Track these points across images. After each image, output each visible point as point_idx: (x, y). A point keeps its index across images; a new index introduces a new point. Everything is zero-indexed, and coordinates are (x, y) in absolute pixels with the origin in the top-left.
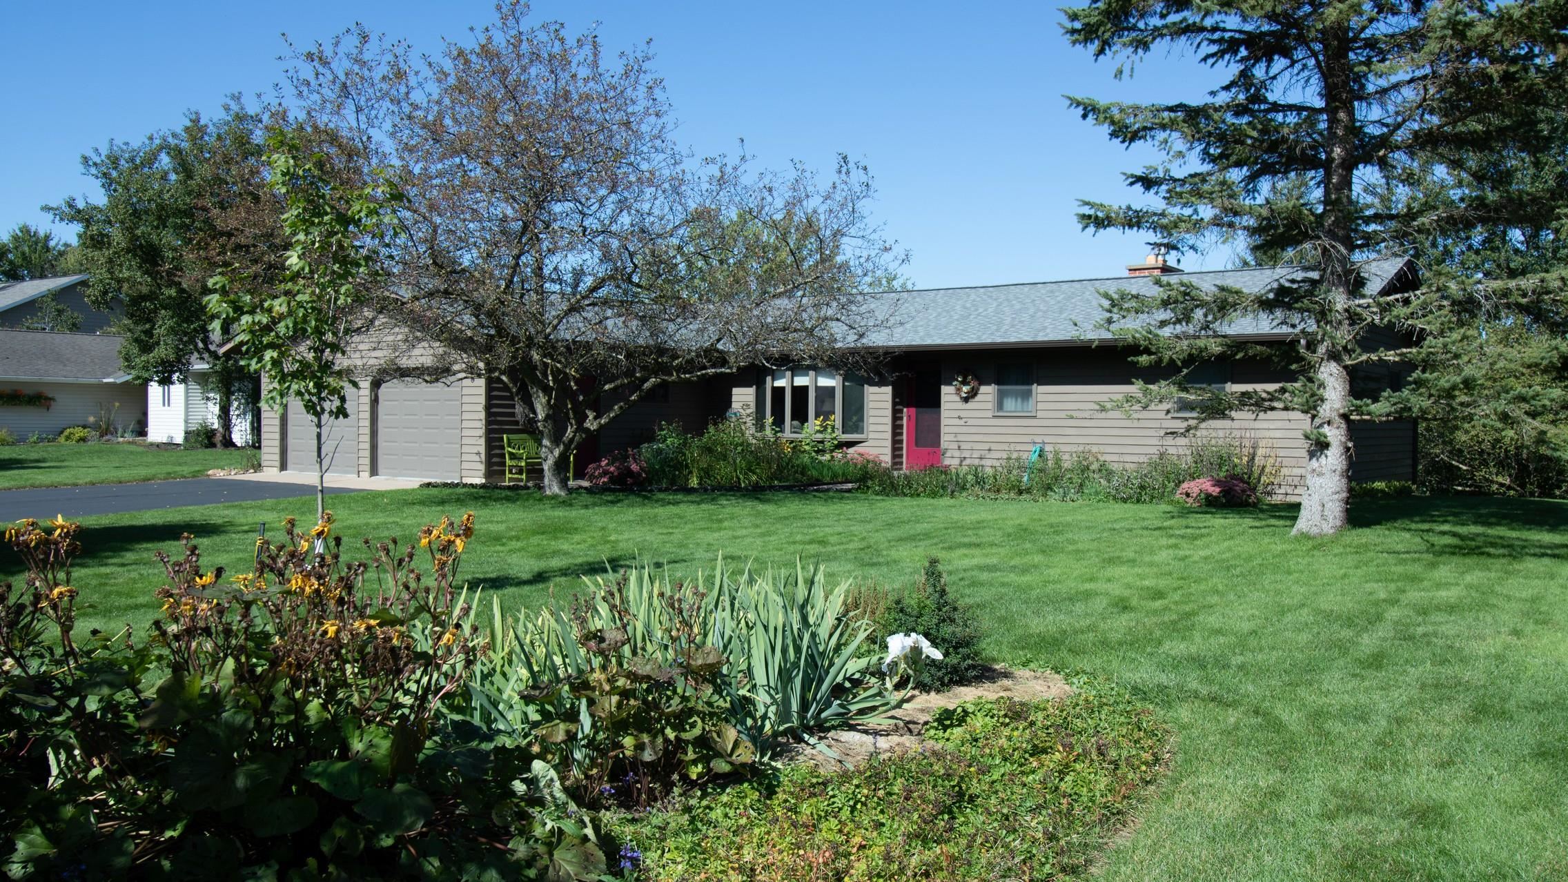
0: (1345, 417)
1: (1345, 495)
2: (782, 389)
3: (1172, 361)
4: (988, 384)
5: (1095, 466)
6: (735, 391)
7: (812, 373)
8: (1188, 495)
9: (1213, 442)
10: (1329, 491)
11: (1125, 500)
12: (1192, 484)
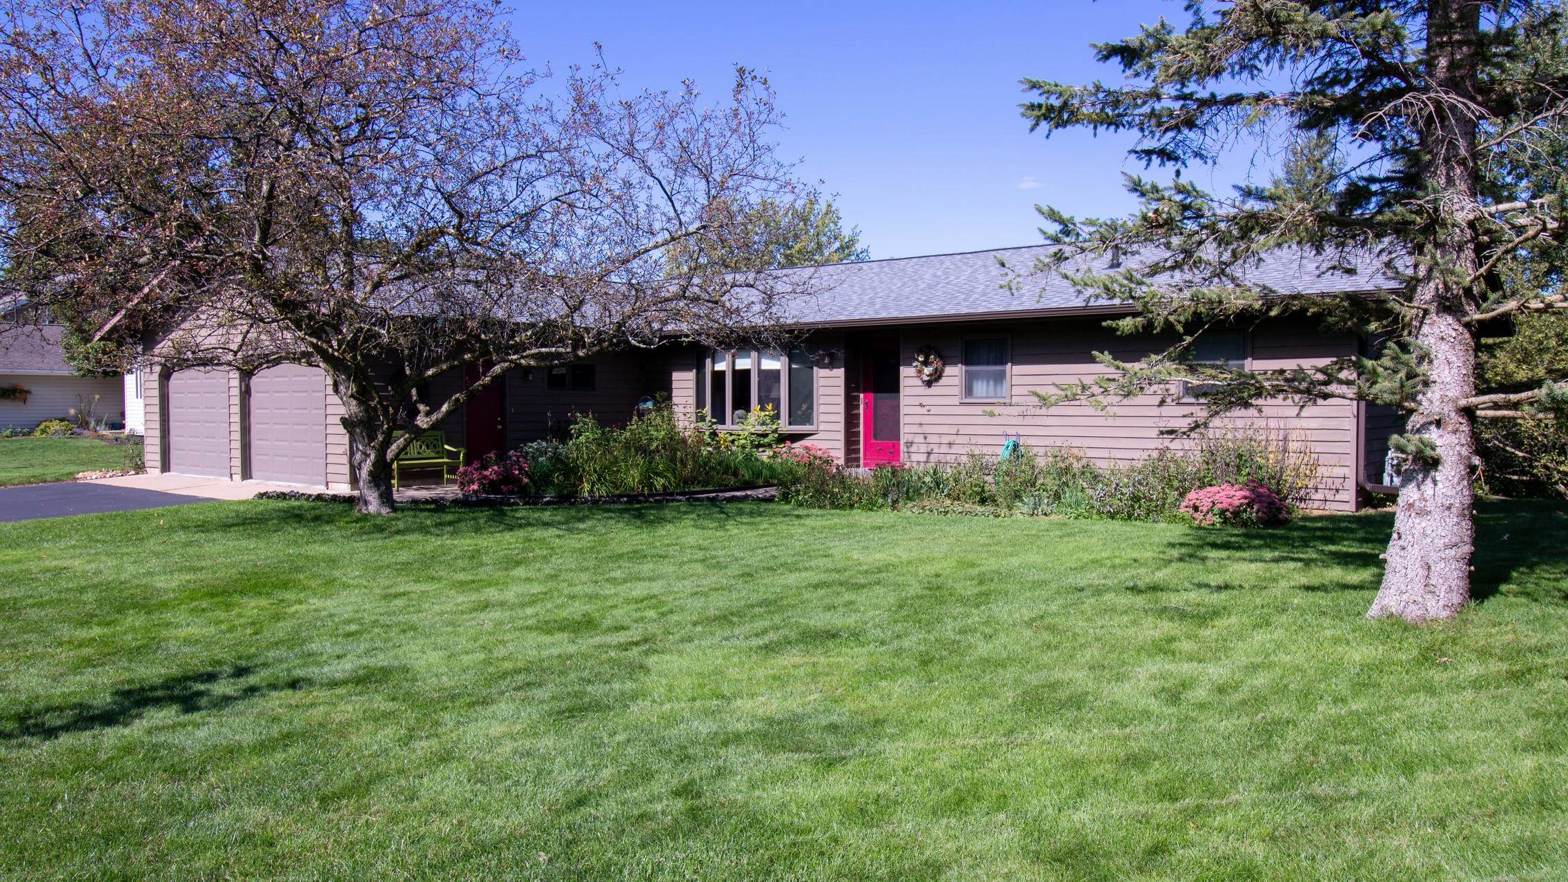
0: (1468, 413)
1: (1467, 549)
2: (723, 373)
3: (1169, 325)
4: (954, 363)
5: (1077, 466)
6: (676, 376)
7: (754, 354)
8: (1196, 508)
9: (1230, 436)
10: (1440, 543)
11: (1112, 516)
12: (1202, 493)
